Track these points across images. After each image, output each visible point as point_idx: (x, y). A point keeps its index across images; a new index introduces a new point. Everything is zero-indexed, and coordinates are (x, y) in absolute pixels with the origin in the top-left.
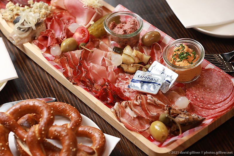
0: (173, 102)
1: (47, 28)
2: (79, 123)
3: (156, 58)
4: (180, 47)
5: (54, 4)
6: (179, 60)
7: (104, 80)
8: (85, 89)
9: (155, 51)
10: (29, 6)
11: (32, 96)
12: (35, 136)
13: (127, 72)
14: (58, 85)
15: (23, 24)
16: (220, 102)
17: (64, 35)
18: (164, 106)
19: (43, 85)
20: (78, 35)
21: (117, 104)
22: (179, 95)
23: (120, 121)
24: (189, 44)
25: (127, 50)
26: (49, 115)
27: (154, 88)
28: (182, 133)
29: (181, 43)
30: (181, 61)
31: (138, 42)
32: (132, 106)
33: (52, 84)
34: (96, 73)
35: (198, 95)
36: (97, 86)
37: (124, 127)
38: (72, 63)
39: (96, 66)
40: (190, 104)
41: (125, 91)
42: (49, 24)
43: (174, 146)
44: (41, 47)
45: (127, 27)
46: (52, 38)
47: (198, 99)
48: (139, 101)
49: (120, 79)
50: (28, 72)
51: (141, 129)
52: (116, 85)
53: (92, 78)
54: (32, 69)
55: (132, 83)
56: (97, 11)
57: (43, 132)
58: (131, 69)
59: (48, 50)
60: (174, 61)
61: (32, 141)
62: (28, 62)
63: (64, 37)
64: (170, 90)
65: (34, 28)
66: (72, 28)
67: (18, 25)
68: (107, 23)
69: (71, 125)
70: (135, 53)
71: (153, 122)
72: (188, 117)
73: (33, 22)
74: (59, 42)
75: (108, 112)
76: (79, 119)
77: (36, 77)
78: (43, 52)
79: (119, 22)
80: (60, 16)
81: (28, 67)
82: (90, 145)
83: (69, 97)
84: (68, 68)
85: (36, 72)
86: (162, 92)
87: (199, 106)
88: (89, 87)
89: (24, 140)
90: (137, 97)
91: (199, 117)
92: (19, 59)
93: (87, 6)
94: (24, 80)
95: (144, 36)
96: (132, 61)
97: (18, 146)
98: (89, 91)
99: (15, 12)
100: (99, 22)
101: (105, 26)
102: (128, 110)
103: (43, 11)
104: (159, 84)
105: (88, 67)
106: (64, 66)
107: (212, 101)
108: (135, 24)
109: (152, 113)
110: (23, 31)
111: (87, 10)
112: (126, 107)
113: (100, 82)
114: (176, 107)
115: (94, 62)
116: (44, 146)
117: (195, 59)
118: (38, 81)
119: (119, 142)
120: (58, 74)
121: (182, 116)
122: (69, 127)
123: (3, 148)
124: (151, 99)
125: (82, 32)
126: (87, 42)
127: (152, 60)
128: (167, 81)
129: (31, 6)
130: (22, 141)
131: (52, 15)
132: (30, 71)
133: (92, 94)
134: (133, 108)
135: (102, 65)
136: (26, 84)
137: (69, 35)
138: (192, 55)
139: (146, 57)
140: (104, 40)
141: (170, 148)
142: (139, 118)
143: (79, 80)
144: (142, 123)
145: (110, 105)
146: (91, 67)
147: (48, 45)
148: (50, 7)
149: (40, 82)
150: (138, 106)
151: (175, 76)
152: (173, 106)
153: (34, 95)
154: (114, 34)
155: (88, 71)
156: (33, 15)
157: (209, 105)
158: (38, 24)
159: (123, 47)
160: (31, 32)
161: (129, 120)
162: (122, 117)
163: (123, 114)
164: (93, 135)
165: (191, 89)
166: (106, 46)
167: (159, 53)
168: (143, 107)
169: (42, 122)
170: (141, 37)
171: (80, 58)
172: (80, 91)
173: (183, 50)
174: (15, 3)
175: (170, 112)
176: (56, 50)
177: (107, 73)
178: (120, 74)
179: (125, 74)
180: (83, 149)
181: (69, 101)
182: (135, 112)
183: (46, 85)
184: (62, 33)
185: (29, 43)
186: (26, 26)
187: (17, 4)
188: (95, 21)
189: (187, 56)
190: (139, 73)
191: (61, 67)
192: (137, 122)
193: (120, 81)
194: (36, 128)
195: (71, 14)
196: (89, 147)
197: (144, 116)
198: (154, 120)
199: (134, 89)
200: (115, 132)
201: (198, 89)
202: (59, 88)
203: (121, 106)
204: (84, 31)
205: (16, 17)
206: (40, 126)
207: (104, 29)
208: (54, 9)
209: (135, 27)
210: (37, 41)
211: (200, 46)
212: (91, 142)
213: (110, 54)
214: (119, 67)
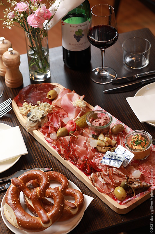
0: (130, 173)
1: (49, 120)
2: (67, 186)
3: (120, 143)
4: (136, 136)
5: (54, 104)
6: (135, 145)
7: (85, 157)
8: (71, 163)
9: (120, 138)
10: (38, 105)
11: (37, 166)
12: (36, 195)
13: (100, 152)
14: (54, 159)
15: (33, 118)
17: (60, 125)
18: (124, 176)
19: (44, 159)
20: (68, 126)
21: (92, 174)
22: (135, 169)
23: (95, 186)
24: (142, 134)
25: (101, 137)
26: (46, 181)
27: (118, 163)
28: (136, 195)
29: (137, 133)
30: (137, 146)
31: (109, 131)
32: (103, 176)
33: (51, 159)
34: (80, 152)
35: (147, 169)
36: (80, 161)
37: (97, 190)
38: (64, 144)
39: (79, 147)
40: (142, 175)
41: (98, 165)
42: (50, 117)
43: (130, 204)
44: (44, 133)
45: (102, 121)
46: (52, 127)
47: (147, 172)
48: (107, 172)
49: (96, 156)
50: (35, 150)
51: (108, 191)
52: (93, 161)
53: (77, 155)
54: (37, 148)
55: (104, 159)
56: (82, 110)
57: (42, 193)
58: (103, 150)
59: (49, 136)
60: (132, 146)
61: (34, 198)
62: (35, 143)
63: (60, 127)
64: (129, 165)
65: (40, 120)
66: (65, 120)
67: (30, 118)
68: (88, 119)
69: (61, 187)
70: (106, 139)
71: (116, 187)
72: (140, 184)
73: (39, 116)
74: (56, 130)
75: (86, 179)
76: (67, 184)
77: (40, 154)
78: (45, 137)
79: (97, 117)
80: (58, 112)
81: (35, 146)
82: (73, 202)
83: (61, 168)
84: (61, 148)
85: (40, 150)
86: (123, 166)
87: (148, 176)
88: (75, 162)
89: (30, 197)
90: (106, 169)
91: (147, 184)
92: (29, 141)
93: (76, 106)
94: (32, 155)
95: (113, 127)
96: (104, 144)
97: (26, 201)
98: (75, 164)
99: (28, 109)
100: (83, 117)
101: (87, 120)
102: (100, 178)
103: (47, 108)
104: (121, 161)
105: (74, 148)
106: (58, 147)
108: (107, 119)
109: (116, 181)
110: (33, 122)
111: (75, 108)
112: (99, 176)
113: (82, 158)
114: (133, 177)
115: (78, 145)
116: (43, 202)
117: (146, 145)
118: (41, 156)
119: (93, 200)
120: (55, 152)
121: (136, 183)
122: (60, 189)
123: (15, 202)
124: (116, 171)
125: (71, 124)
126: (74, 130)
127: (117, 144)
128: (127, 159)
129: (39, 105)
130: (28, 198)
131: (52, 111)
132: (36, 149)
133: (77, 167)
134: (103, 177)
135: (84, 147)
136: (33, 158)
137: (63, 125)
138: (144, 141)
139: (114, 142)
140: (86, 129)
142: (107, 184)
143: (68, 157)
144: (109, 187)
145: (88, 174)
146: (76, 148)
147: (49, 132)
148: (51, 106)
149: (43, 157)
150: (107, 175)
151: (132, 156)
152: (130, 177)
153: (38, 165)
154: (93, 126)
155: (74, 151)
156: (40, 112)
158: (42, 118)
159: (99, 134)
160: (38, 123)
161: (100, 185)
162: (96, 183)
163: (96, 181)
164: (76, 195)
165: (143, 165)
166: (87, 134)
167: (123, 139)
168: (110, 176)
169: (42, 186)
170: (111, 128)
171: (69, 142)
172: (69, 164)
173: (138, 138)
174: (28, 103)
175: (128, 180)
176: (54, 136)
177: (87, 152)
178: (96, 153)
180: (68, 204)
181: (61, 171)
182: (105, 180)
183: (47, 159)
184: (58, 124)
185: (36, 130)
186: (35, 119)
187: (30, 104)
188: (80, 116)
189: (140, 142)
190: (108, 153)
191: (56, 147)
192: (105, 187)
193: (96, 158)
194: (37, 190)
195: (65, 111)
196: (72, 203)
197: (111, 183)
198: (117, 186)
199: (105, 164)
200: (91, 193)
201: (148, 164)
202: (55, 162)
203: (96, 175)
204: (73, 123)
205: (29, 112)
206: (40, 189)
207: (86, 122)
208: (54, 108)
209: (107, 121)
210: (42, 129)
211: (149, 136)
212: (74, 199)
213: (90, 139)
214: (95, 148)
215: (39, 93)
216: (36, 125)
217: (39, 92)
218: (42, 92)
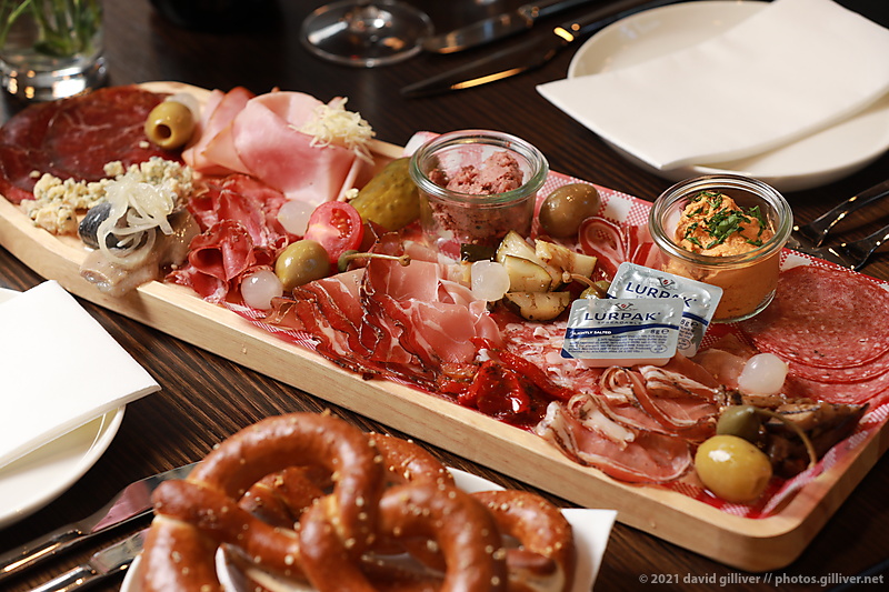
3: (613, 262)
5: (201, 161)
6: (711, 241)
9: (595, 247)
12: (332, 536)
13: (531, 319)
15: (123, 223)
16: (881, 357)
18: (712, 394)
20: (322, 233)
21: (552, 407)
23: (584, 463)
25: (513, 246)
26: (364, 453)
27: (660, 340)
28: (819, 459)
30: (721, 243)
32: (606, 408)
34: (437, 327)
35: (800, 348)
37: (607, 479)
38: (339, 312)
39: (427, 304)
41: (552, 374)
42: (208, 214)
43: (803, 505)
45: (490, 176)
47: (807, 359)
48: (623, 388)
49: (517, 341)
51: (663, 476)
53: (426, 347)
55: (572, 341)
56: (359, 154)
57: (363, 516)
58: (548, 305)
59: (235, 293)
65: (167, 228)
67: (108, 225)
70: (544, 248)
72: (812, 407)
73: (162, 208)
74: (266, 259)
84: (328, 332)
87: (817, 379)
88: (423, 380)
89: (289, 560)
93: (326, 140)
95: (547, 203)
96: (542, 276)
98: (434, 391)
100: (375, 184)
102: (597, 421)
104: (672, 327)
105: (405, 311)
106: (310, 329)
107: (851, 358)
108: (514, 163)
109: (680, 420)
110: (127, 246)
111: (324, 152)
112: (582, 416)
121: (791, 408)
125: (335, 219)
128: (690, 316)
130: (280, 570)
134: (614, 414)
137: (283, 236)
138: (750, 218)
139: (584, 258)
141: (794, 515)
142: (644, 440)
143: (382, 365)
144: (660, 457)
145: (527, 420)
146: (414, 312)
147: (231, 274)
148: (187, 171)
150: (627, 405)
155: (408, 327)
157: (849, 372)
158: (176, 218)
160: (156, 248)
161: (611, 454)
162: (580, 450)
163: (582, 440)
166: (430, 253)
169: (348, 480)
170: (539, 205)
171: (364, 293)
173: (718, 207)
174: (63, 178)
176: (263, 287)
178: (510, 328)
179: (527, 325)
182: (627, 427)
185: (155, 282)
186: (137, 227)
188: (358, 184)
189: (739, 221)
191: (296, 335)
192: (641, 455)
193: (522, 347)
201: (791, 328)
204: (344, 214)
206: (346, 498)
214: (502, 303)
215: (91, 134)
216: (150, 256)
217: (94, 128)
218: (107, 126)
